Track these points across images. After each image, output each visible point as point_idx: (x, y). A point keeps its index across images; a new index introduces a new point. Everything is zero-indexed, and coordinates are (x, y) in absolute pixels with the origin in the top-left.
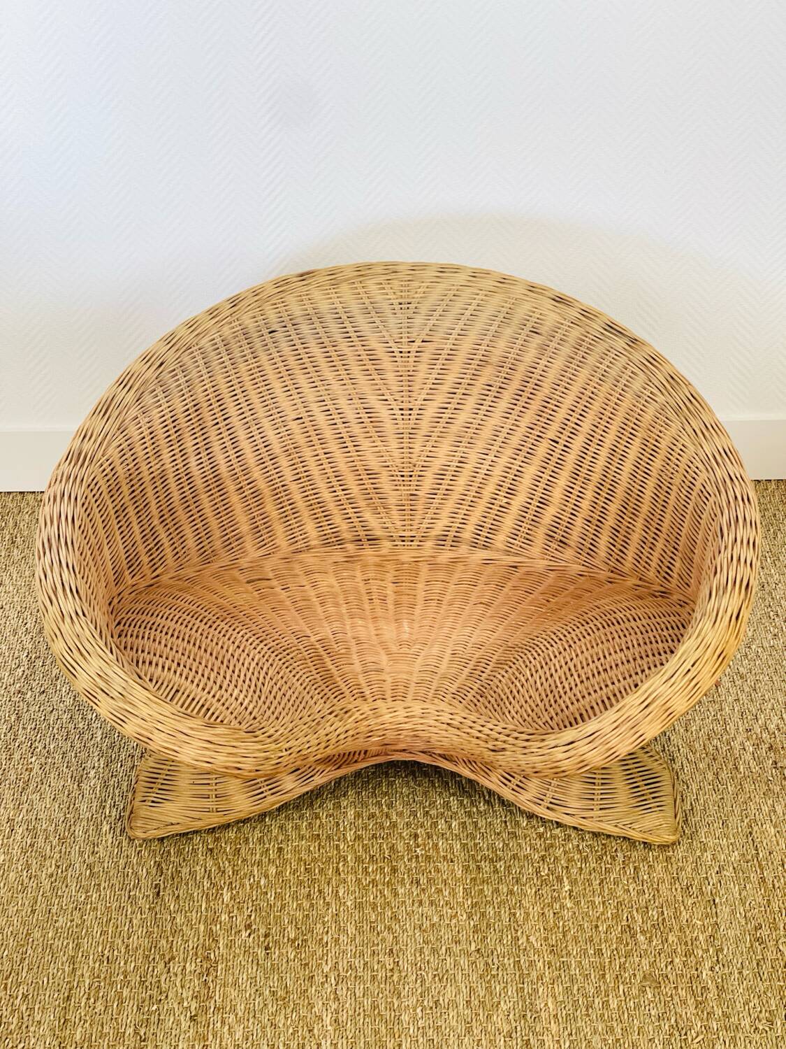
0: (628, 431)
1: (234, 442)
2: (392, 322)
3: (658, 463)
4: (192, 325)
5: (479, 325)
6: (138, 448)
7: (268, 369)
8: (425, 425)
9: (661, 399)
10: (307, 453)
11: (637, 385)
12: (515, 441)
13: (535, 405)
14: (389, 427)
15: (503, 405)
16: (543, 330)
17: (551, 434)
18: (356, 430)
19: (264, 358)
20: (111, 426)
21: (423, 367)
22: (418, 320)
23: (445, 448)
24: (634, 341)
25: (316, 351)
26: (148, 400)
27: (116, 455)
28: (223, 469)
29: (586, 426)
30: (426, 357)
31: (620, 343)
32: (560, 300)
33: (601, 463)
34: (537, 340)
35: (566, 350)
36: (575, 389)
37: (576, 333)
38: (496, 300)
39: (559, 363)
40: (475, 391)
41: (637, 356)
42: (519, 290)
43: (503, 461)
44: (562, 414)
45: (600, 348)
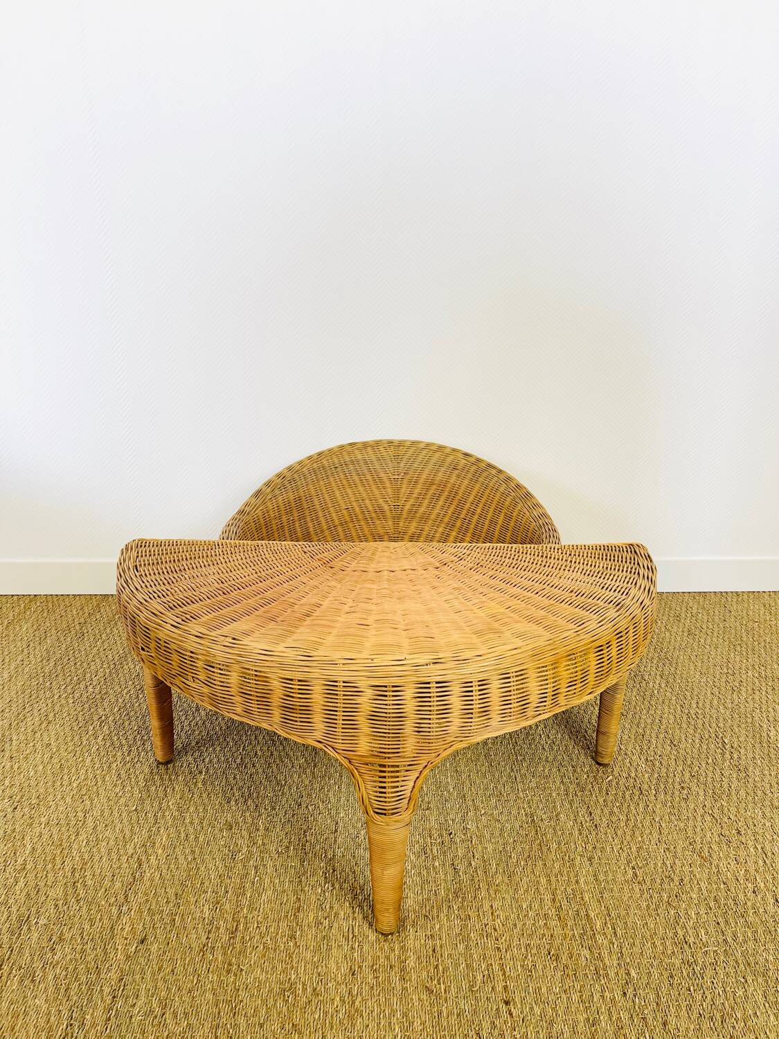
0: (498, 510)
1: (317, 518)
2: (390, 465)
3: (512, 524)
4: (300, 463)
5: (430, 466)
6: (271, 513)
7: (333, 484)
8: (405, 513)
9: (513, 494)
10: (351, 525)
11: (502, 489)
12: (446, 520)
13: (455, 503)
14: (388, 513)
15: (441, 503)
16: (459, 467)
17: (462, 516)
18: (374, 515)
19: (332, 479)
20: (259, 501)
21: (404, 486)
22: (402, 465)
23: (414, 524)
24: (500, 471)
25: (356, 478)
26: (277, 492)
27: (260, 514)
28: (311, 529)
29: (479, 510)
30: (405, 481)
31: (494, 472)
32: (466, 454)
33: (486, 527)
34: (456, 472)
35: (470, 476)
36: (474, 493)
37: (474, 468)
38: (438, 454)
39: (466, 482)
40: (428, 497)
41: (501, 477)
42: (447, 451)
43: (441, 529)
44: (468, 505)
45: (485, 474)
